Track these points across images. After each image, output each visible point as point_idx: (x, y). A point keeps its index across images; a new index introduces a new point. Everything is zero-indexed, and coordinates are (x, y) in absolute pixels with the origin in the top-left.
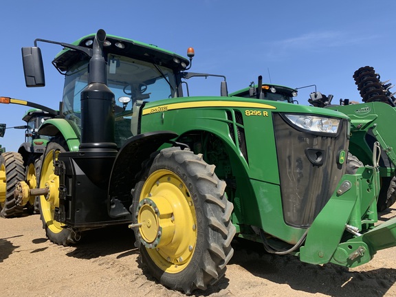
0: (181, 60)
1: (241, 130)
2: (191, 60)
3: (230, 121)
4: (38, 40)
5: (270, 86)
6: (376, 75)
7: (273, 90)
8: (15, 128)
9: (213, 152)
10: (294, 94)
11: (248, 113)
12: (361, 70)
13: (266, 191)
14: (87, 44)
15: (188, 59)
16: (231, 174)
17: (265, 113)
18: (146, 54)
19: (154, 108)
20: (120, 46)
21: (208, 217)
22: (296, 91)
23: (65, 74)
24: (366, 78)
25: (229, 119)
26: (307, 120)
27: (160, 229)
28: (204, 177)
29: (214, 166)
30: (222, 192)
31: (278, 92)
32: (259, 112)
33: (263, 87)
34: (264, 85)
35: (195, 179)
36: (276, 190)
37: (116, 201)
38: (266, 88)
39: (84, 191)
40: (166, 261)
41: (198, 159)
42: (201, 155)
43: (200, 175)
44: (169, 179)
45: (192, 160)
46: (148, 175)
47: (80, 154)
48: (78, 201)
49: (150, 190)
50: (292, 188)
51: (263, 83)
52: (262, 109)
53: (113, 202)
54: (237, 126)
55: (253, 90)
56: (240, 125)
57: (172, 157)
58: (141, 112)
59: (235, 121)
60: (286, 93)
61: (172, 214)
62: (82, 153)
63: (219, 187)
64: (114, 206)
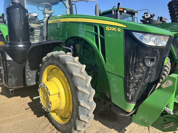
1: (103, 41)
3: (96, 33)
5: (124, 9)
7: (125, 11)
9: (86, 50)
10: (136, 14)
11: (107, 28)
13: (116, 80)
16: (96, 65)
17: (119, 30)
19: (54, 20)
21: (79, 100)
22: (137, 12)
24: (174, 6)
25: (95, 31)
26: (147, 37)
27: (51, 103)
28: (77, 75)
29: (84, 66)
30: (89, 84)
31: (128, 12)
32: (115, 28)
33: (120, 9)
34: (120, 8)
35: (72, 75)
36: (122, 81)
37: (31, 77)
38: (121, 10)
39: (12, 68)
40: (57, 115)
41: (75, 62)
42: (77, 58)
43: (74, 74)
44: (58, 71)
45: (70, 63)
46: (46, 67)
47: (8, 48)
48: (9, 75)
49: (48, 75)
50: (132, 80)
51: (120, 7)
52: (117, 27)
53: (29, 78)
54: (100, 37)
55: (114, 11)
56: (102, 36)
57: (58, 59)
58: (47, 22)
59: (99, 33)
60: (132, 13)
61: (59, 93)
62: (9, 47)
63: (87, 80)
64: (30, 80)
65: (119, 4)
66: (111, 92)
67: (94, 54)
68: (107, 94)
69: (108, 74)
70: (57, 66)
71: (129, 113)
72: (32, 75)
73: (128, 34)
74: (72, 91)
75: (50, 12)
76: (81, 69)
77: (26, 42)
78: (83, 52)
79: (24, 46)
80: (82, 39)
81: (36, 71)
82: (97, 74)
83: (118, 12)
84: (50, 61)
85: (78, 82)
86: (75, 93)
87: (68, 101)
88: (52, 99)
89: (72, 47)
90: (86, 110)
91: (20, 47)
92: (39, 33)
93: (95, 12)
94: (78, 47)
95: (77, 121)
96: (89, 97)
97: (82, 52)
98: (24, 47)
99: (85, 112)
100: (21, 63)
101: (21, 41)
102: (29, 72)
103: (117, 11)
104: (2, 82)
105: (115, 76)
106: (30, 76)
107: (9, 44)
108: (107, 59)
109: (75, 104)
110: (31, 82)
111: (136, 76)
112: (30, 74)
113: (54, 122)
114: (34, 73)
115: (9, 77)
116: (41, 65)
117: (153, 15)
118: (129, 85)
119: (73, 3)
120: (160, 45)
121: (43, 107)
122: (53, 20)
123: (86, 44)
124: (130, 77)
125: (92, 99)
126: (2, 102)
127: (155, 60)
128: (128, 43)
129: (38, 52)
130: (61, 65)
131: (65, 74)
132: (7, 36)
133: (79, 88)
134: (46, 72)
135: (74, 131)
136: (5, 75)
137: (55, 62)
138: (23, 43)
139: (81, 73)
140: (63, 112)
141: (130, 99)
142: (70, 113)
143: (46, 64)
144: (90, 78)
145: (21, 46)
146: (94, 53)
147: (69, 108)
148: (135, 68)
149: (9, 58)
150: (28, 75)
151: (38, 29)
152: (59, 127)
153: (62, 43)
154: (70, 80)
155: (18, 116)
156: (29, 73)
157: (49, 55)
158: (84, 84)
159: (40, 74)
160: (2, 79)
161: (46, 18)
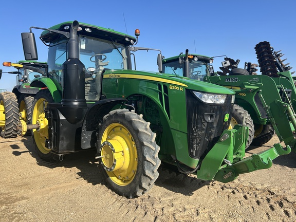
0: (130, 39)
1: (167, 98)
2: (137, 38)
3: (160, 91)
4: (33, 27)
5: (194, 56)
6: (271, 48)
7: (196, 59)
8: (9, 73)
9: (149, 108)
10: (211, 61)
11: (171, 87)
12: (261, 43)
13: (180, 136)
14: (65, 28)
15: (135, 37)
16: (160, 123)
17: (182, 89)
18: (106, 35)
19: (111, 75)
20: (88, 30)
21: (145, 155)
22: (212, 59)
23: (49, 46)
24: (263, 50)
25: (159, 89)
26: (206, 95)
27: (115, 160)
28: (143, 131)
29: (149, 123)
30: (153, 140)
31: (199, 60)
32: (178, 87)
33: (189, 57)
34: (189, 55)
35: (137, 131)
36: (185, 136)
37: (86, 139)
38: (191, 57)
39: (65, 129)
40: (118, 178)
41: (139, 119)
42: (141, 116)
43: (140, 130)
44: (121, 129)
45: (136, 120)
46: (107, 126)
48: (61, 136)
49: (108, 135)
50: (195, 136)
51: (189, 53)
52: (180, 86)
53: (84, 140)
54: (164, 95)
55: (182, 59)
56: (166, 94)
57: (123, 116)
58: (102, 76)
59: (163, 91)
60: (205, 61)
61: (123, 151)
62: (64, 105)
63: (152, 137)
64: (85, 142)
65: (187, 51)
66: (176, 149)
67: (158, 112)
68: (172, 156)
69: (172, 131)
70: (122, 123)
71: (194, 169)
73: (189, 93)
74: (138, 146)
75: (104, 64)
76: (146, 126)
77: (81, 100)
78: (146, 110)
80: (145, 96)
81: (92, 132)
82: (162, 133)
83: (187, 60)
84: (113, 119)
85: (143, 137)
86: (141, 148)
87: (132, 159)
88: (117, 156)
89: (133, 104)
90: (151, 165)
92: (89, 88)
93: (158, 62)
94: (140, 104)
95: (143, 177)
96: (154, 153)
97: (144, 110)
98: (78, 105)
99: (150, 167)
100: (75, 123)
101: (77, 98)
102: (85, 133)
103: (185, 59)
105: (179, 132)
106: (86, 137)
107: (63, 102)
108: (171, 117)
109: (141, 159)
110: (86, 144)
111: (199, 133)
112: (85, 135)
113: (115, 187)
114: (90, 134)
115: (60, 139)
116: (100, 124)
117: (238, 60)
118: (193, 141)
119: (131, 52)
120: (218, 103)
121: (105, 168)
123: (149, 102)
124: (193, 132)
125: (156, 155)
126: (45, 173)
127: (214, 116)
128: (189, 101)
130: (125, 123)
131: (130, 131)
132: (54, 92)
133: (145, 143)
134: (107, 132)
135: (139, 189)
137: (120, 119)
138: (79, 101)
139: (146, 129)
140: (126, 173)
141: (194, 155)
142: (134, 173)
143: (107, 122)
144: (155, 135)
145: (76, 104)
146: (157, 110)
147: (133, 167)
148: (197, 124)
149: (62, 117)
150: (83, 137)
151: (89, 83)
152: (121, 190)
153: (124, 101)
154: (136, 137)
155: (70, 184)
157: (112, 112)
158: (149, 140)
159: (98, 135)
160: (50, 142)
161: (101, 72)
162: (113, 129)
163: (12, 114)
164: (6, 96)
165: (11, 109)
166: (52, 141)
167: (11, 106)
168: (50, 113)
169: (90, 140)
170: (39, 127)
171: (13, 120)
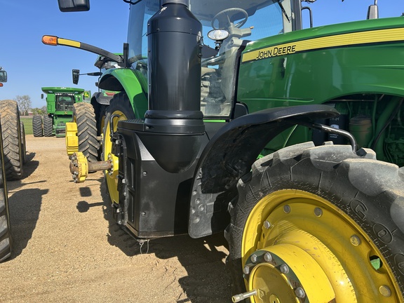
8: (88, 74)
19: (265, 50)
37: (202, 212)
39: (152, 185)
44: (318, 212)
47: (147, 128)
48: (144, 201)
49: (267, 217)
53: (197, 215)
58: (239, 57)
61: (334, 301)
62: (150, 127)
64: (198, 220)
70: (329, 196)
72: (203, 206)
75: (243, 31)
77: (192, 113)
79: (186, 123)
81: (216, 195)
91: (177, 128)
92: (207, 90)
94: (365, 127)
98: (186, 127)
101: (181, 109)
102: (199, 199)
104: (123, 217)
107: (148, 117)
110: (201, 228)
112: (199, 204)
114: (210, 201)
115: (142, 206)
116: (240, 182)
122: (261, 50)
129: (234, 141)
130: (351, 199)
132: (136, 97)
136: (130, 200)
137: (321, 182)
138: (186, 116)
145: (178, 123)
149: (146, 156)
150: (194, 208)
151: (206, 79)
156: (198, 202)
159: (235, 210)
160: (122, 210)
161: (235, 50)
162: (285, 202)
163: (87, 137)
164: (79, 108)
165: (85, 129)
166: (126, 208)
167: (85, 124)
168: (120, 144)
169: (210, 214)
170: (112, 167)
171: (88, 146)
